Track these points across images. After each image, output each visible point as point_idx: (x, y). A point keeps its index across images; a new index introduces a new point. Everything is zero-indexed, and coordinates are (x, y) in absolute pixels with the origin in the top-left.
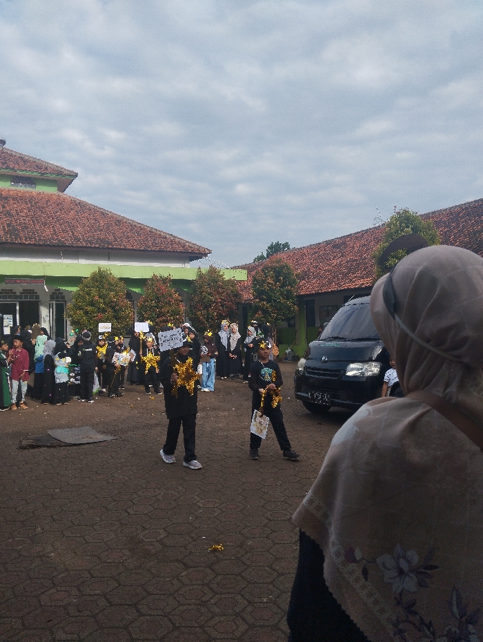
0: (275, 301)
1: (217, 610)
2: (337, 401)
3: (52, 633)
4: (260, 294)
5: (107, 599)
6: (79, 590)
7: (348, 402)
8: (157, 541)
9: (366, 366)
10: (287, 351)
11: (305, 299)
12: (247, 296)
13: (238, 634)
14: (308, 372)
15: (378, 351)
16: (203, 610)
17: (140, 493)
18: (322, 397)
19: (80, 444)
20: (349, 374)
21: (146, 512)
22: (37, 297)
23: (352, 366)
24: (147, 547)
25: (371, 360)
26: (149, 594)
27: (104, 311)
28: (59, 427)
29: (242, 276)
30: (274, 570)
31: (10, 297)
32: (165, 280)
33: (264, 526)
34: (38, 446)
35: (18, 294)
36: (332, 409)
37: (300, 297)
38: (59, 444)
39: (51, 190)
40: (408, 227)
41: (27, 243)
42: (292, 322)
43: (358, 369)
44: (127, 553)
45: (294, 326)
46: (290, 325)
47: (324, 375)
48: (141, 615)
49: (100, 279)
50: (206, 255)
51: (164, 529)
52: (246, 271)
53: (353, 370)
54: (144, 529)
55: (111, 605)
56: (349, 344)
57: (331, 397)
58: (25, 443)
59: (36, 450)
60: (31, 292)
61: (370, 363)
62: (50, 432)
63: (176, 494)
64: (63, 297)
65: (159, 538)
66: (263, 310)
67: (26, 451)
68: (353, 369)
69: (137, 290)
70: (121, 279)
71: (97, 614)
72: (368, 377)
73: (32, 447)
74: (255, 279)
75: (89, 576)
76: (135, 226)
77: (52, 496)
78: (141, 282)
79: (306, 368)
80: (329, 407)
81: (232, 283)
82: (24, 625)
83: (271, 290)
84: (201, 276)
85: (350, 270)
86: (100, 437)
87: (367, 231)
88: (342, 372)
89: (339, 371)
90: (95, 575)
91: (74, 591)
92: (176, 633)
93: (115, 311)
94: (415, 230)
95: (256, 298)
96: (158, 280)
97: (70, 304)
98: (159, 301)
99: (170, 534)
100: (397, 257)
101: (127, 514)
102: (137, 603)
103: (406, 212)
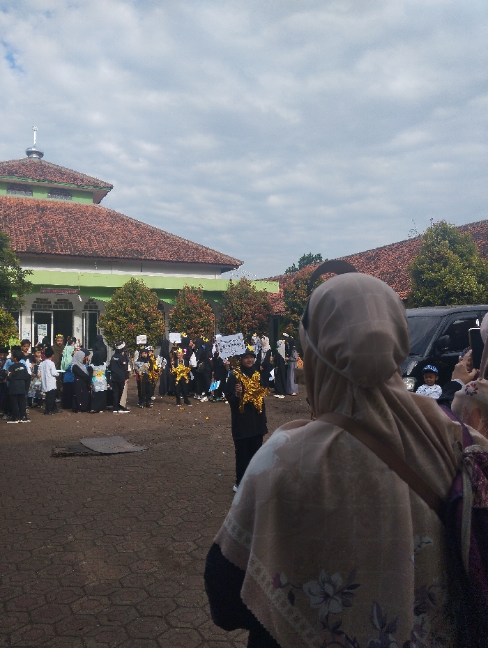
3: (83, 641)
4: (291, 306)
5: (137, 610)
6: (110, 599)
8: (187, 554)
12: (279, 307)
15: (414, 364)
17: (170, 504)
19: (110, 454)
21: (176, 524)
22: (72, 307)
24: (177, 559)
26: (178, 606)
27: (136, 321)
28: (91, 437)
29: (274, 288)
31: (45, 307)
32: (195, 292)
34: (71, 455)
35: (53, 304)
38: (90, 453)
39: (86, 202)
40: (444, 239)
41: (62, 253)
44: (157, 563)
48: (171, 626)
49: (133, 289)
50: (237, 266)
51: (194, 542)
52: (277, 284)
54: (174, 540)
55: (141, 616)
58: (57, 451)
59: (68, 458)
60: (66, 303)
62: (83, 441)
64: (96, 307)
65: (188, 551)
66: (294, 322)
67: (59, 460)
69: (168, 301)
70: (153, 290)
71: (128, 624)
73: (65, 455)
74: (286, 291)
75: (120, 585)
76: (168, 237)
77: (84, 504)
78: (172, 293)
81: (264, 294)
82: (56, 632)
83: (303, 302)
84: (232, 287)
86: (131, 448)
87: (401, 243)
90: (125, 585)
91: (105, 600)
93: (146, 321)
94: (452, 242)
95: (287, 310)
96: (189, 291)
97: (102, 314)
98: (191, 313)
99: (199, 546)
100: (433, 270)
101: (157, 525)
102: (167, 615)
103: (443, 224)
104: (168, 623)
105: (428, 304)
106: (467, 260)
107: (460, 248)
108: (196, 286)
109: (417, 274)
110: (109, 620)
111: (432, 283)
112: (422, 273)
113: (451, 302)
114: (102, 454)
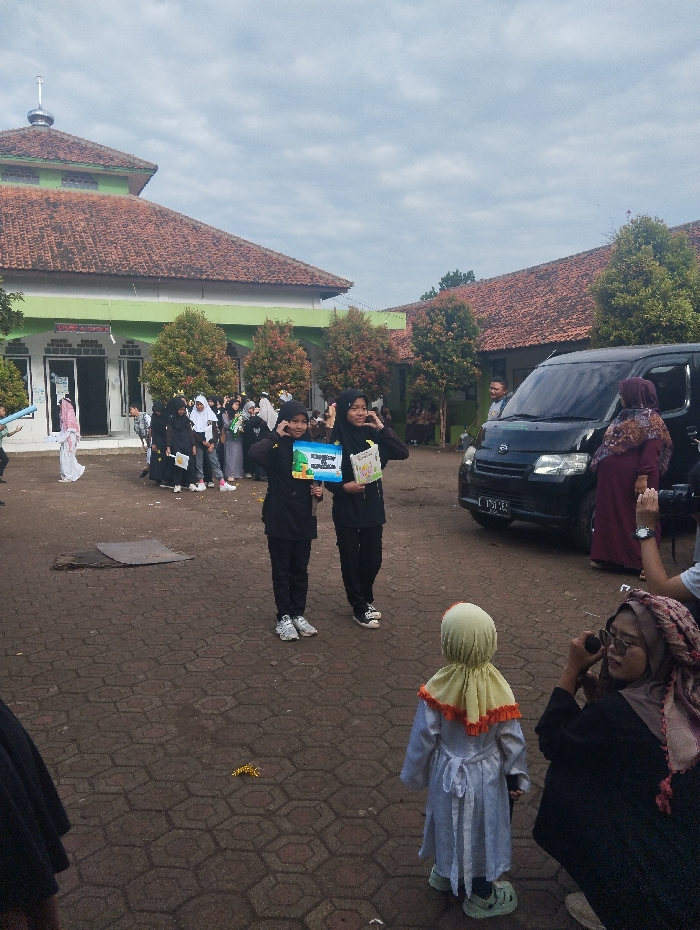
0: (445, 360)
1: (287, 826)
2: (520, 511)
4: (423, 349)
5: (128, 801)
6: (91, 784)
7: (536, 513)
8: (220, 714)
9: (566, 459)
10: (463, 436)
11: (491, 357)
12: (405, 352)
13: (310, 865)
14: (479, 468)
16: (266, 824)
17: (209, 640)
18: (496, 506)
19: (131, 566)
20: (540, 471)
21: (212, 668)
22: (103, 352)
23: (545, 458)
24: (205, 722)
25: (573, 451)
26: (191, 795)
27: (195, 373)
28: (117, 539)
29: (399, 323)
30: (384, 766)
31: (63, 352)
32: (282, 329)
33: (382, 697)
34: (80, 567)
35: (75, 346)
36: (516, 523)
37: (483, 354)
39: (119, 193)
40: (647, 243)
41: (84, 270)
42: (472, 392)
43: (554, 465)
44: (173, 729)
45: (474, 398)
46: (468, 397)
47: (503, 472)
48: (172, 826)
49: (189, 324)
50: (344, 290)
51: (234, 696)
52: (404, 315)
53: (546, 465)
54: (206, 694)
55: (132, 810)
56: (543, 426)
57: (512, 506)
58: (62, 561)
59: (76, 572)
60: (93, 343)
61: (573, 455)
62: (101, 547)
63: (263, 644)
64: (139, 352)
65: (222, 710)
66: (427, 373)
67: (62, 574)
68: (544, 465)
69: (243, 343)
70: (218, 325)
71: (109, 822)
72: (567, 477)
73: (72, 567)
74: (415, 327)
75: (110, 763)
76: (241, 246)
77: (83, 640)
78: (248, 331)
79: (476, 460)
80: (511, 521)
81: (382, 331)
83: (440, 343)
84: (336, 323)
85: (561, 314)
86: (170, 556)
87: (590, 253)
88: (529, 467)
89: (525, 466)
90: (118, 762)
91: (83, 786)
92: (219, 859)
93: (210, 372)
94: (659, 249)
95: (417, 355)
96: (273, 328)
97: (148, 362)
98: (275, 359)
99: (240, 704)
100: (628, 292)
101: (184, 671)
102: (170, 809)
103: (645, 220)
104: (169, 821)
105: (620, 342)
106: (680, 275)
107: (669, 257)
108: (283, 320)
109: (605, 297)
110: (83, 817)
111: (626, 312)
112: (612, 296)
113: (653, 341)
114: (126, 566)
